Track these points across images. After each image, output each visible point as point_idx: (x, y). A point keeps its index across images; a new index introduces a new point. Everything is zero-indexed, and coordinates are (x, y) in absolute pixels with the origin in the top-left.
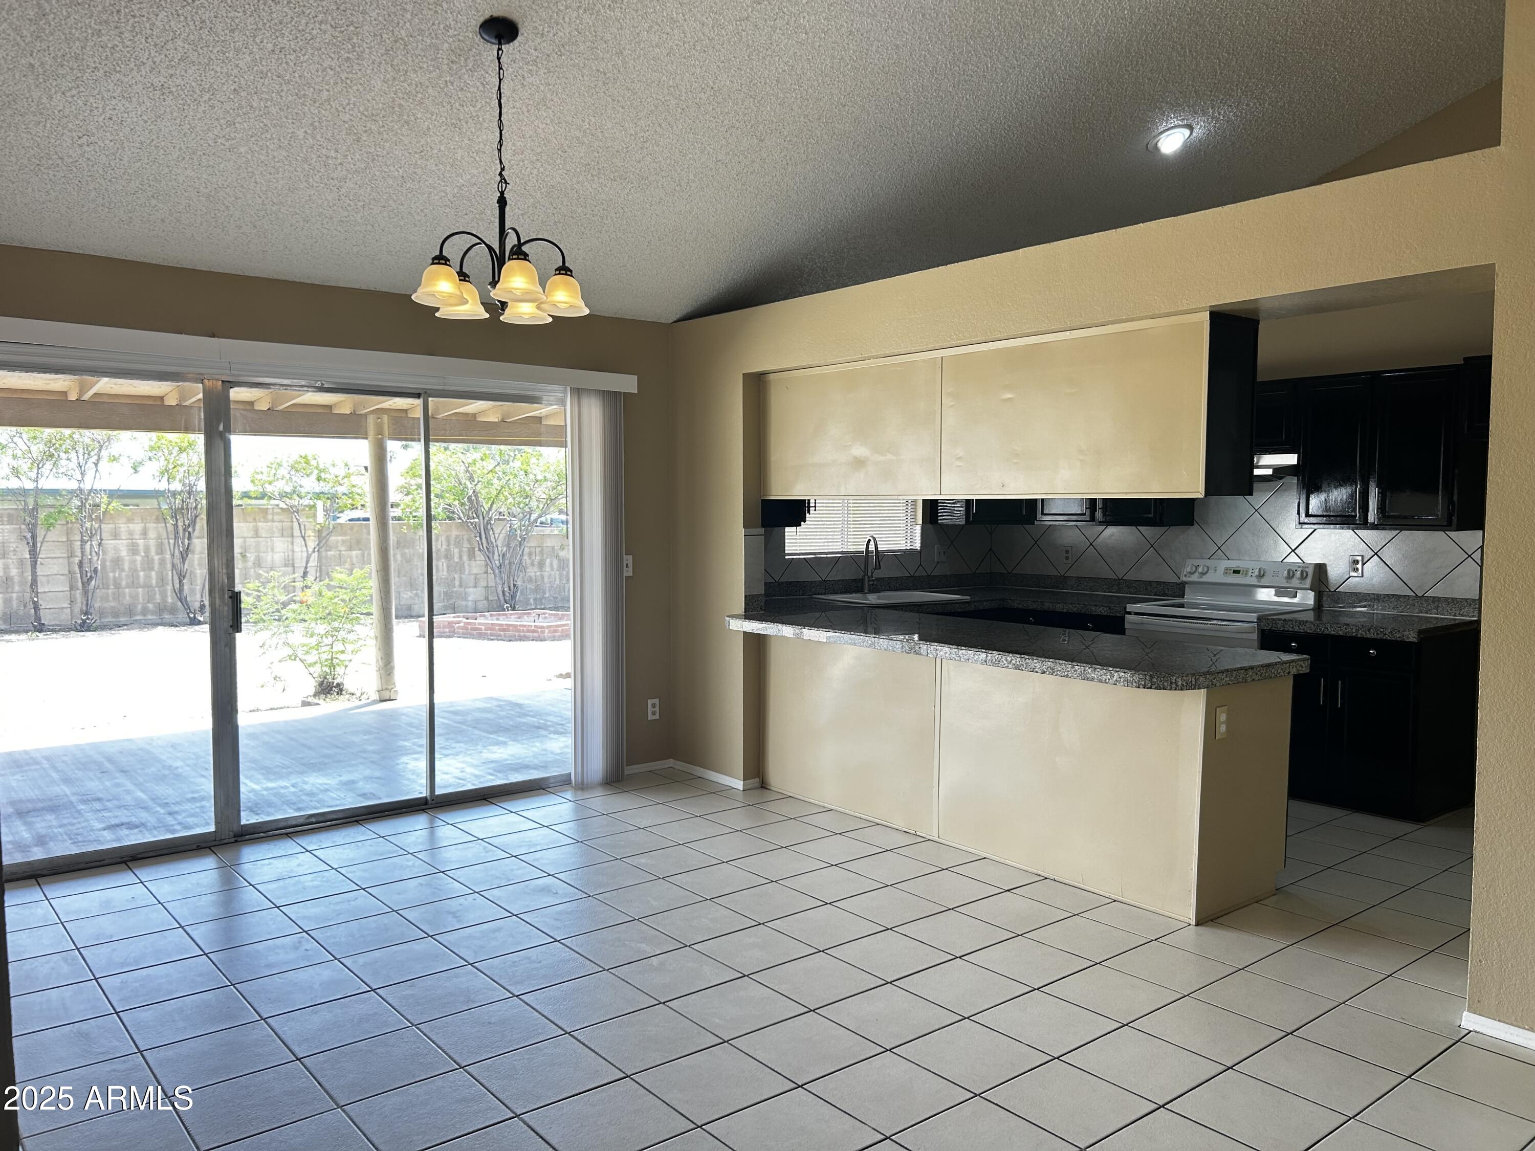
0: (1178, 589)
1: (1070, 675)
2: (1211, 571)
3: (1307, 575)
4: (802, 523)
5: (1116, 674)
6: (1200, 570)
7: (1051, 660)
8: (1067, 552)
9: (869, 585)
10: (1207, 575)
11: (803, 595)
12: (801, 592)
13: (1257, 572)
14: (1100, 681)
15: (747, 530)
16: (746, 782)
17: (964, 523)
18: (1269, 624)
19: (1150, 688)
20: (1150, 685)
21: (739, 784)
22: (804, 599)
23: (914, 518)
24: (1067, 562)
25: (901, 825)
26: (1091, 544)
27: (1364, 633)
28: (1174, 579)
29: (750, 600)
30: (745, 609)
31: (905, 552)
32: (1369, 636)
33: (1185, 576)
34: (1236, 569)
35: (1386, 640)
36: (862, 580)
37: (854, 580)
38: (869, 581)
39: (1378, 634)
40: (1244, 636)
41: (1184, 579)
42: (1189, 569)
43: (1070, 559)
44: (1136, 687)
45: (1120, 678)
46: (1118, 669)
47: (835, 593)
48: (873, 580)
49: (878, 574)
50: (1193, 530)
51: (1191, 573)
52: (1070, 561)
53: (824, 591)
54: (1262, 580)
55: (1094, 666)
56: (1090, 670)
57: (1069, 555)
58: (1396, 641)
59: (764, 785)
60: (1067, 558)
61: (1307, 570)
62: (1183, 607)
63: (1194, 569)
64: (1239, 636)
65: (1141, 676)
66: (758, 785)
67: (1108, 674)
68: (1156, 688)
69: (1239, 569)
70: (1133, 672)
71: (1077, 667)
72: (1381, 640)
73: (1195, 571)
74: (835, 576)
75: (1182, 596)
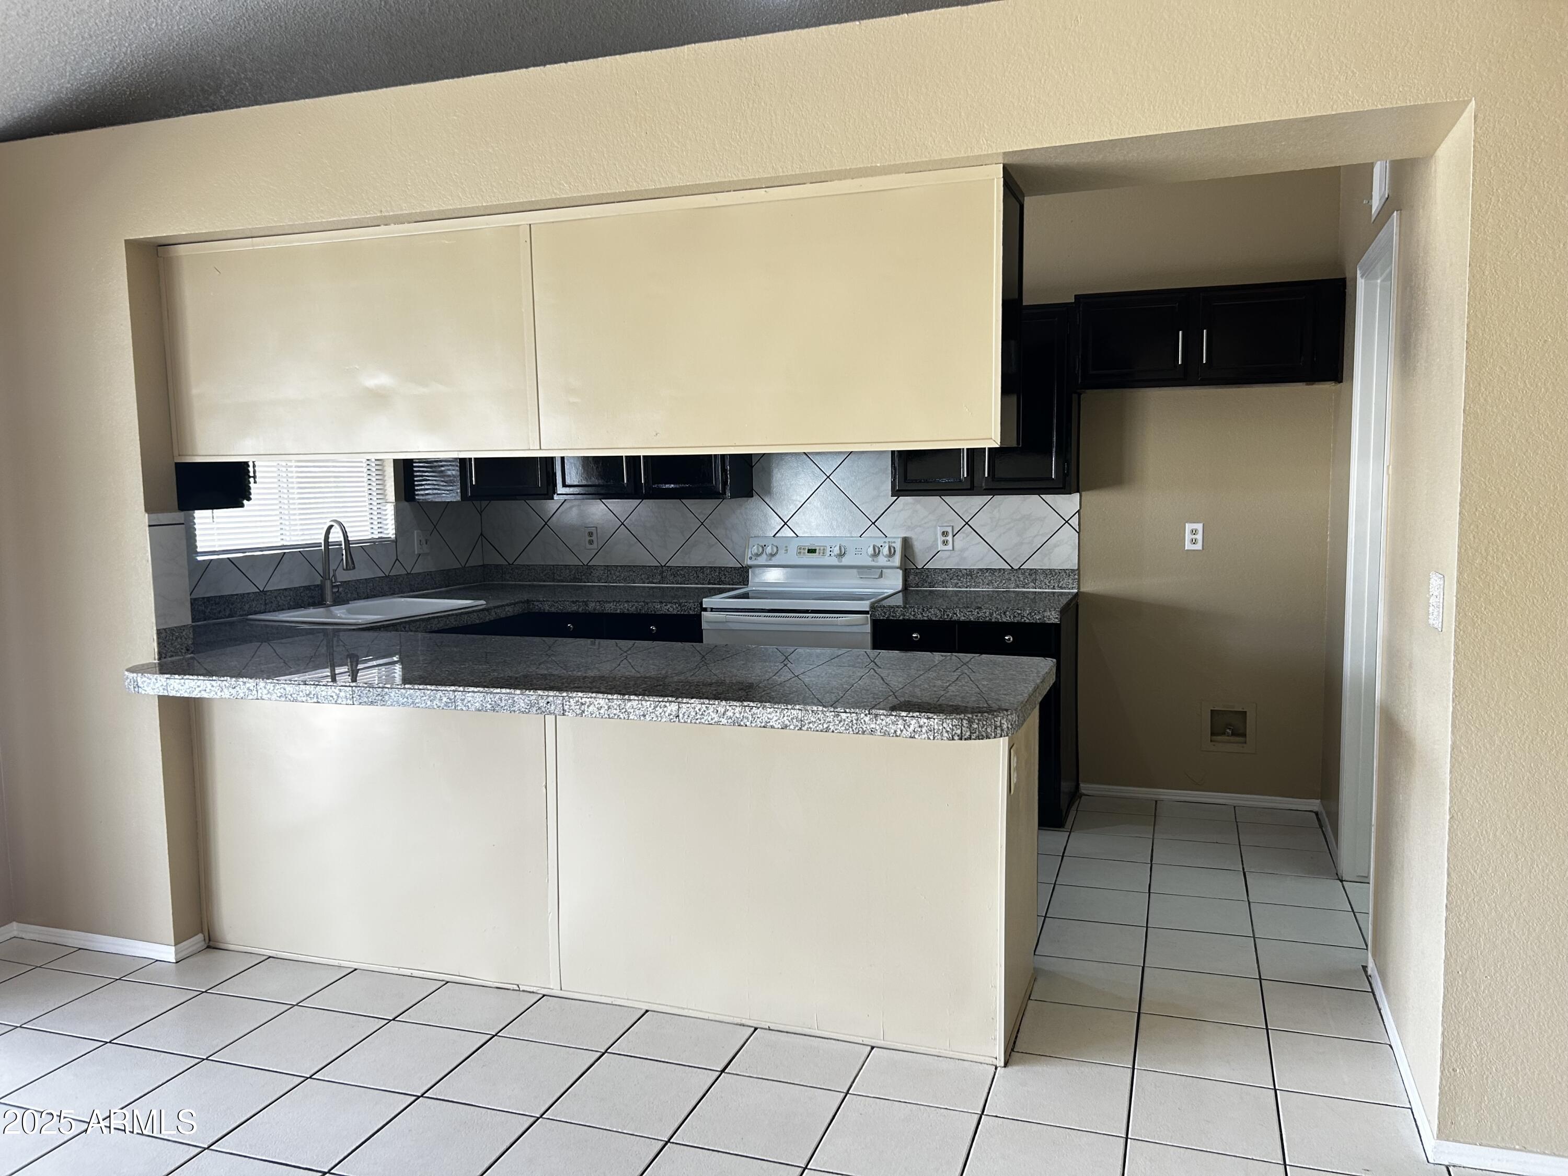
0: (740, 575)
1: (832, 728)
2: (781, 552)
3: (895, 551)
4: (245, 502)
5: (913, 722)
6: (769, 550)
7: (797, 707)
8: (591, 534)
9: (333, 593)
10: (777, 556)
11: (231, 616)
12: (227, 613)
13: (836, 550)
14: (887, 734)
15: (154, 516)
16: (179, 946)
17: (459, 499)
18: (885, 613)
19: (970, 738)
20: (968, 734)
21: (168, 953)
22: (233, 622)
23: (382, 493)
24: (591, 547)
25: (490, 977)
26: (623, 524)
27: (999, 617)
28: (732, 563)
29: (166, 638)
30: (160, 653)
31: (373, 542)
32: (1005, 620)
33: (751, 558)
34: (810, 548)
35: (1025, 623)
36: (321, 587)
37: (307, 588)
38: (333, 587)
39: (1015, 617)
40: (855, 629)
41: (750, 563)
42: (755, 550)
43: (595, 543)
44: (949, 739)
45: (921, 727)
46: (916, 714)
47: (280, 609)
48: (337, 586)
49: (343, 576)
50: (754, 502)
51: (758, 555)
52: (595, 546)
53: (263, 607)
54: (843, 559)
55: (874, 711)
56: (867, 719)
57: (594, 538)
58: (1036, 623)
59: (212, 944)
60: (591, 542)
61: (893, 545)
62: (748, 598)
63: (761, 549)
64: (848, 629)
65: (955, 722)
66: (202, 945)
67: (901, 722)
68: (978, 738)
69: (813, 548)
70: (942, 716)
71: (844, 716)
72: (1019, 623)
73: (762, 553)
74: (279, 583)
75: (745, 582)
